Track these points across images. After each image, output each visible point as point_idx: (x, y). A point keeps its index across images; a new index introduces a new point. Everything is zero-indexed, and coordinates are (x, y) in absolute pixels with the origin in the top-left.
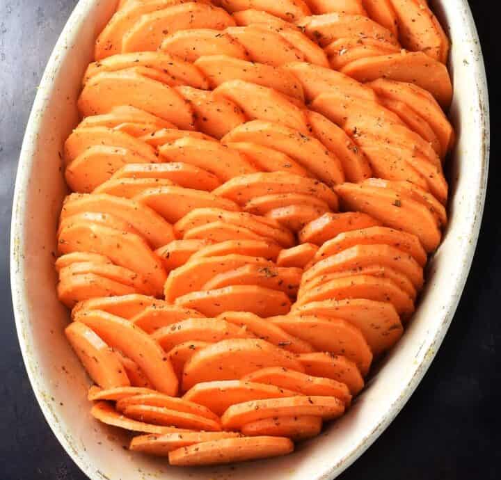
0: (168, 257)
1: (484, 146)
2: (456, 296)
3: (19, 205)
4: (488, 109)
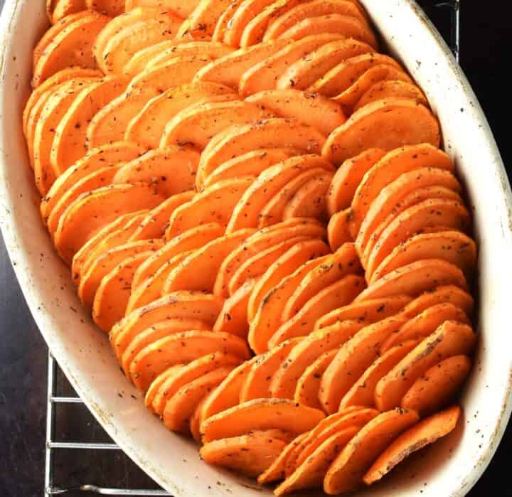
0: (229, 318)
1: (422, 19)
3: (74, 376)
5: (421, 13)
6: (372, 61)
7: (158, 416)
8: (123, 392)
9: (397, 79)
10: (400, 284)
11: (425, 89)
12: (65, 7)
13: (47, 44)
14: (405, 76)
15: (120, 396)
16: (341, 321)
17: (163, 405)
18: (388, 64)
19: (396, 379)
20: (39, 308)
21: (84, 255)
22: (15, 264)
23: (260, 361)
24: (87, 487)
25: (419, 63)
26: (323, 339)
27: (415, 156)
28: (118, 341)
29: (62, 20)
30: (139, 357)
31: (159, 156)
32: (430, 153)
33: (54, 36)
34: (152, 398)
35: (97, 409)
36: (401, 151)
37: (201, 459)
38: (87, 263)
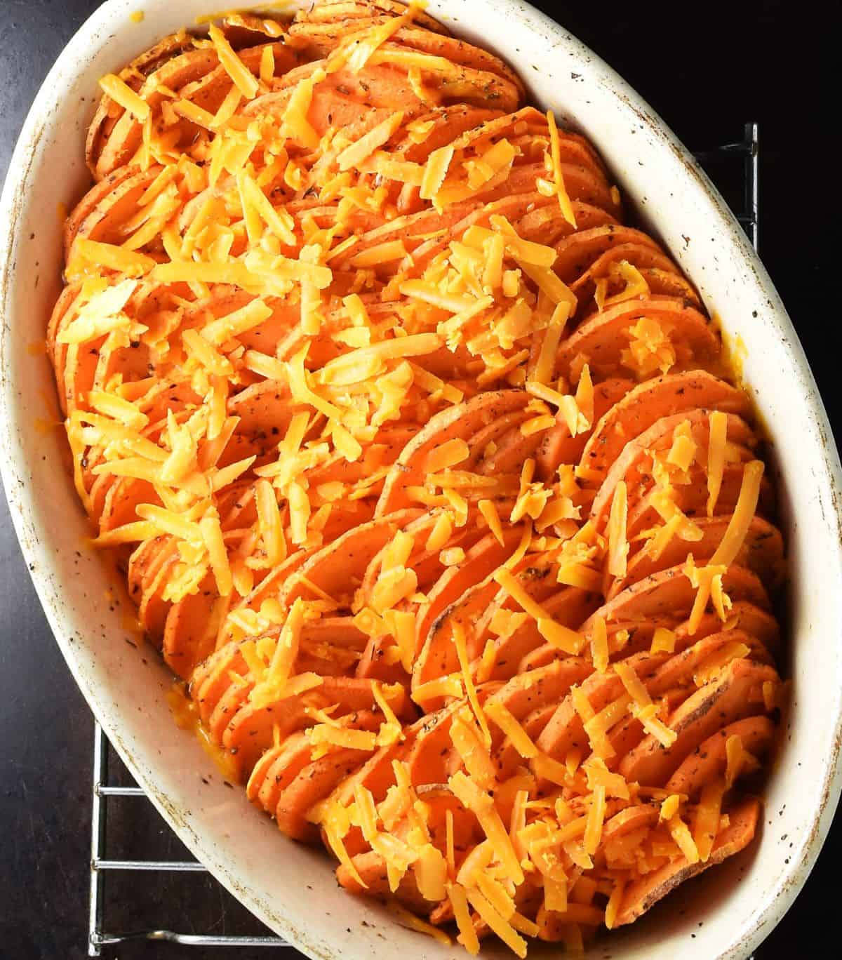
1: (689, 167)
2: (812, 393)
4: (653, 114)
5: (688, 157)
6: (611, 238)
7: (268, 814)
8: (210, 777)
9: (652, 267)
10: (656, 598)
11: (698, 283)
12: (117, 153)
13: (87, 214)
14: (666, 262)
15: (205, 782)
16: (562, 659)
17: (275, 797)
18: (639, 243)
19: (650, 753)
20: (72, 640)
21: (147, 554)
22: (32, 568)
23: (431, 724)
24: (158, 933)
25: (687, 240)
26: (532, 688)
27: (681, 391)
28: (202, 693)
29: (111, 176)
30: (236, 720)
31: (268, 393)
32: (705, 386)
33: (99, 200)
34: (257, 786)
35: (166, 802)
36: (659, 383)
37: (339, 885)
38: (152, 568)
